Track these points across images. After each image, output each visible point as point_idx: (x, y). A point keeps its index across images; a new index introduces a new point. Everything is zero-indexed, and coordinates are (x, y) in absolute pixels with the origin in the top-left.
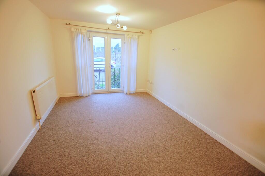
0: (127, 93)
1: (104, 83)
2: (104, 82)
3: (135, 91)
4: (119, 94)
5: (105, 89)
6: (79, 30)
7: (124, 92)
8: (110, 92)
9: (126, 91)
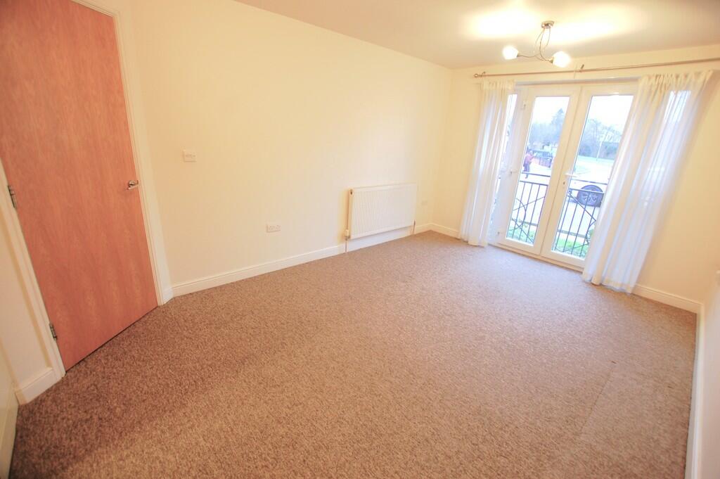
0: (593, 282)
1: (533, 229)
2: (534, 225)
3: (632, 285)
4: (567, 273)
5: (531, 245)
6: (498, 84)
7: (582, 273)
8: (543, 259)
9: (590, 272)
